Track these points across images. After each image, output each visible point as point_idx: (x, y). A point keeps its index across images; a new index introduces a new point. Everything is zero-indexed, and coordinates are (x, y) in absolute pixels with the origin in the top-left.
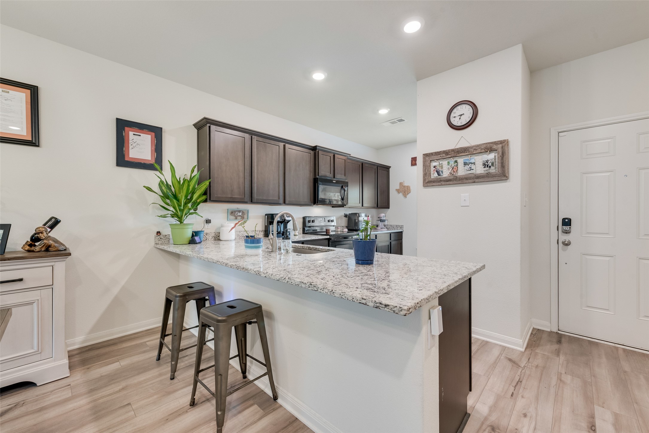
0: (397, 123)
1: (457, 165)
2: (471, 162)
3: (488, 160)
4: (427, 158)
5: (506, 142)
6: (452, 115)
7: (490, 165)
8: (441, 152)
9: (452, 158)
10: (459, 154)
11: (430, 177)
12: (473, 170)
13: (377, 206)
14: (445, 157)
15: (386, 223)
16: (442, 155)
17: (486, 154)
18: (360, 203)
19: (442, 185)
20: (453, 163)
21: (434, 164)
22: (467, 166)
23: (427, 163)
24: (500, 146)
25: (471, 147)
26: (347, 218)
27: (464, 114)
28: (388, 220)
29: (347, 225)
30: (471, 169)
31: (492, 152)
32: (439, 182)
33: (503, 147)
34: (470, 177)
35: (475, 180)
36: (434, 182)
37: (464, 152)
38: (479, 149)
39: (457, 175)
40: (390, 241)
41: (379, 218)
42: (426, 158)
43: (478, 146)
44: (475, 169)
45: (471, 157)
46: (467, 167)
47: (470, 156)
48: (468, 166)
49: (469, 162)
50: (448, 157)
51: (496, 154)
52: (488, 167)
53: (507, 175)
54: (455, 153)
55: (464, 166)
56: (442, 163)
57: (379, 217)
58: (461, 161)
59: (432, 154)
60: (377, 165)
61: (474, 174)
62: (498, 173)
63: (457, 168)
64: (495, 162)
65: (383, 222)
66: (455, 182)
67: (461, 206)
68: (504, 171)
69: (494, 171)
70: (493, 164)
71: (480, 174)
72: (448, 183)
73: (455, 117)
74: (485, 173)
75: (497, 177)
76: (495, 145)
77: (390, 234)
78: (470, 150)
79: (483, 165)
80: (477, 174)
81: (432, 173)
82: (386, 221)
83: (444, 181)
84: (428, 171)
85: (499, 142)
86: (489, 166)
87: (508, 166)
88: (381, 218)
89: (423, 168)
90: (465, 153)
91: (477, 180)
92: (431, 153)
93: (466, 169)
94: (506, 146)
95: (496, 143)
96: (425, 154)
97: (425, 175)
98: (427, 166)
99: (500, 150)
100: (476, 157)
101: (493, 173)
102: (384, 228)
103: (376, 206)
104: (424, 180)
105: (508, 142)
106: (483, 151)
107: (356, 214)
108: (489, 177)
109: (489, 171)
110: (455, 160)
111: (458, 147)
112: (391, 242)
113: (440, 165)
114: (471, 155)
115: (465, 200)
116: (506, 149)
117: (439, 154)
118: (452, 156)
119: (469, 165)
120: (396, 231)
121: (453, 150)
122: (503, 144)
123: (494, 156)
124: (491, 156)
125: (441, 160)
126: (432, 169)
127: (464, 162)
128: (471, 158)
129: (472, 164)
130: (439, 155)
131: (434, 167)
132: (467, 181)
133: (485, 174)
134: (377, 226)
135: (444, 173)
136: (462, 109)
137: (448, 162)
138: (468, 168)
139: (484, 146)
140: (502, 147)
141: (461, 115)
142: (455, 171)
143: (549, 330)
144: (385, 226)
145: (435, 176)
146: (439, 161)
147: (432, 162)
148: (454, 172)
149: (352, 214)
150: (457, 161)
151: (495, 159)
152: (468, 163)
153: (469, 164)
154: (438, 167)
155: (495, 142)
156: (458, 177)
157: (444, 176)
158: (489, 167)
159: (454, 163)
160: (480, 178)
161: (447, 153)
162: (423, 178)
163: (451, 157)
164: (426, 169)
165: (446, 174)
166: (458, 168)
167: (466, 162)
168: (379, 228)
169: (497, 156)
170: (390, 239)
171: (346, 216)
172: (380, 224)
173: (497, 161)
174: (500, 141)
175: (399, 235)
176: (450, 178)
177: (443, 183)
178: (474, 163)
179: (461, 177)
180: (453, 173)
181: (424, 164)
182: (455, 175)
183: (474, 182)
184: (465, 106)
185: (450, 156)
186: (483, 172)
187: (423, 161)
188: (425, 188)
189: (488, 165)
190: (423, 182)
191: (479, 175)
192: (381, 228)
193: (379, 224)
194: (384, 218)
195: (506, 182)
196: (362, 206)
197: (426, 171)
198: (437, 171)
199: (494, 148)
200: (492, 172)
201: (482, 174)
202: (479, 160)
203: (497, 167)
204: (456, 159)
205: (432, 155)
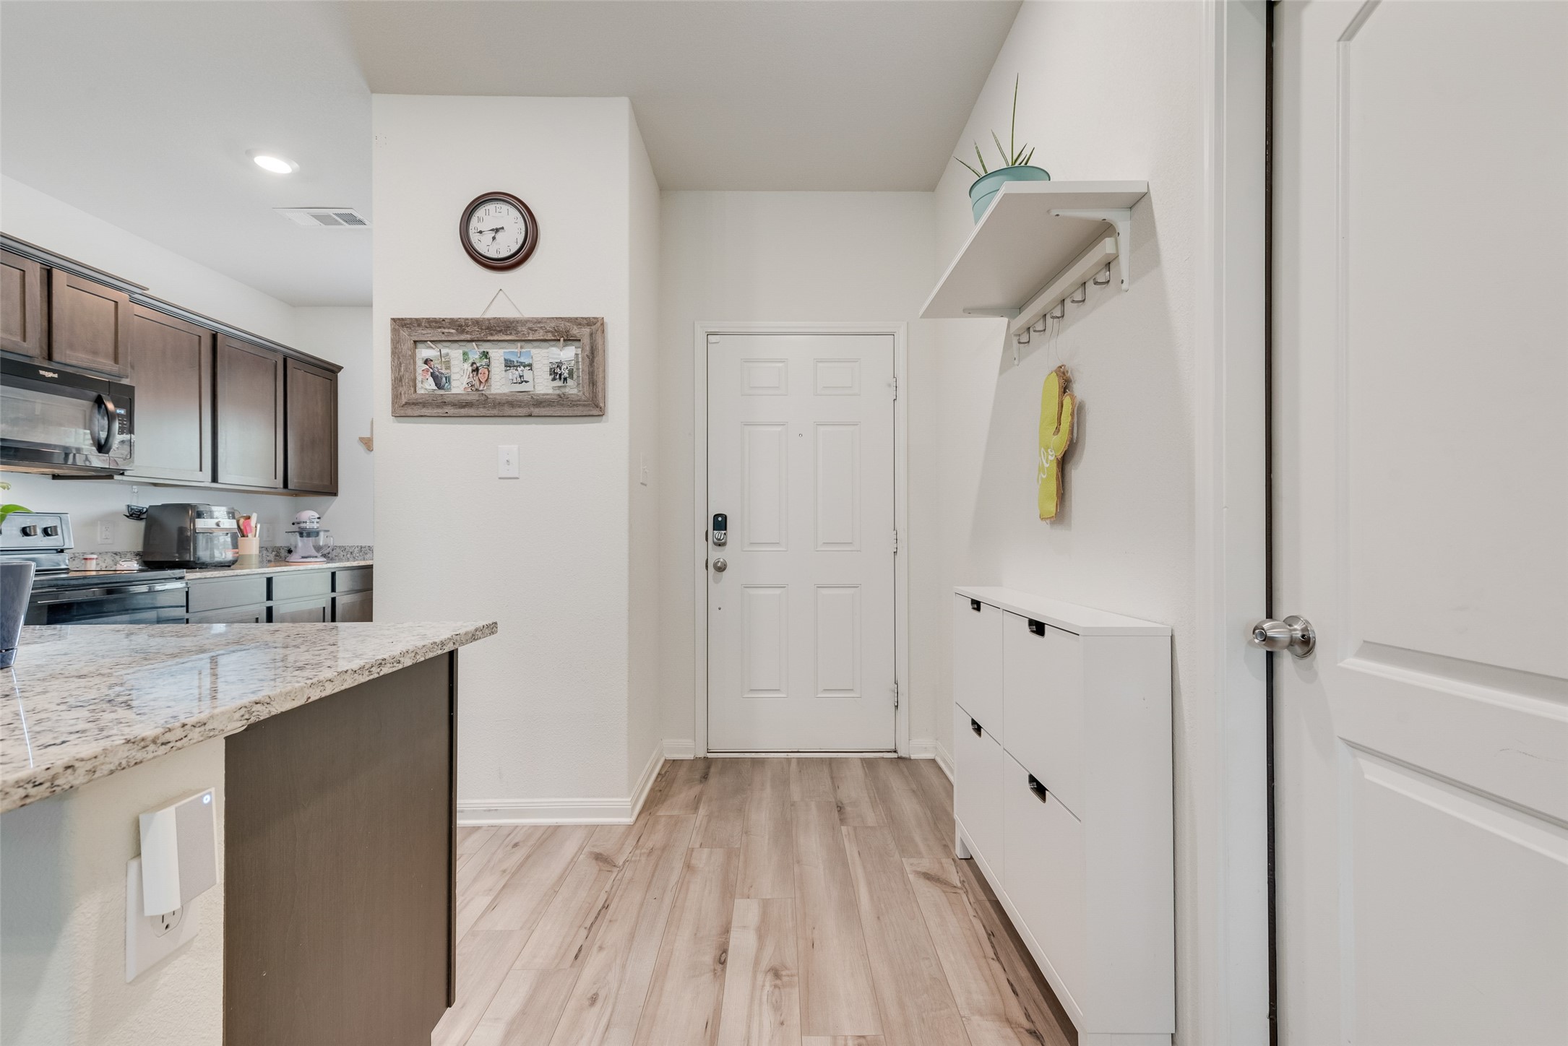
0: (342, 225)
1: (488, 366)
2: (522, 360)
3: (561, 363)
4: (404, 333)
5: (599, 324)
6: (474, 224)
7: (566, 375)
8: (443, 320)
9: (474, 343)
10: (492, 335)
11: (412, 389)
12: (526, 382)
13: (286, 485)
14: (456, 338)
15: (322, 540)
16: (446, 330)
17: (556, 346)
18: (201, 470)
19: (446, 416)
20: (477, 357)
21: (424, 352)
22: (512, 370)
23: (405, 348)
24: (586, 331)
25: (523, 322)
26: (142, 524)
27: (503, 228)
28: (328, 531)
29: (140, 548)
30: (522, 380)
31: (570, 342)
32: (438, 406)
33: (594, 335)
34: (521, 401)
35: (532, 409)
36: (424, 407)
37: (506, 331)
38: (541, 331)
39: (487, 393)
40: (333, 595)
41: (296, 526)
42: (401, 331)
43: (539, 321)
44: (531, 381)
45: (521, 347)
46: (513, 374)
47: (519, 344)
48: (514, 371)
49: (517, 362)
50: (463, 337)
51: (579, 351)
52: (560, 378)
53: (602, 405)
54: (482, 329)
55: (506, 371)
56: (447, 355)
57: (295, 521)
58: (498, 354)
59: (418, 323)
60: (282, 352)
61: (529, 395)
62: (583, 398)
63: (489, 372)
64: (578, 369)
65: (309, 535)
66: (482, 411)
67: (500, 478)
68: (596, 393)
69: (575, 391)
70: (571, 373)
71: (544, 395)
72: (463, 411)
73: (481, 232)
74: (554, 395)
75: (580, 408)
76: (575, 327)
77: (333, 574)
78: (520, 329)
79: (551, 374)
80: (538, 395)
81: (419, 378)
82: (322, 534)
83: (454, 405)
84: (406, 370)
85: (585, 321)
86: (562, 377)
87: (604, 384)
88: (303, 525)
89: (393, 360)
90: (507, 335)
91: (536, 411)
92: (417, 320)
93: (511, 377)
94: (599, 333)
95: (577, 322)
96: (399, 319)
97: (398, 381)
98: (403, 356)
99: (586, 340)
100: (535, 352)
101: (573, 396)
102: (316, 557)
103: (281, 486)
104: (396, 397)
105: (602, 324)
106: (550, 336)
107: (184, 508)
108: (562, 405)
109: (563, 390)
110: (482, 350)
111: (489, 315)
112: (333, 600)
113: (443, 360)
114: (523, 343)
115: (508, 461)
116: (599, 341)
117: (440, 327)
118: (475, 336)
119: (517, 370)
120: (355, 564)
121: (477, 322)
122: (593, 327)
123: (574, 352)
124: (567, 354)
125: (445, 344)
126: (421, 366)
127: (505, 360)
128: (523, 350)
129: (524, 367)
130: (439, 330)
131: (426, 362)
132: (513, 412)
133: (555, 397)
134: (290, 551)
135: (454, 383)
136: (498, 214)
137: (465, 354)
138: (515, 376)
139: (553, 325)
140: (591, 334)
141: (497, 230)
142: (483, 381)
143: (691, 757)
144: (318, 548)
145: (428, 387)
146: (440, 345)
147: (419, 345)
148: (481, 382)
149: (165, 507)
150: (487, 353)
151: (577, 362)
152: (516, 364)
153: (517, 366)
154: (436, 364)
155: (577, 319)
156: (489, 397)
157: (454, 391)
158: (562, 379)
159: (481, 358)
160: (544, 407)
161: (461, 326)
162: (392, 389)
163: (472, 341)
164: (401, 364)
165: (459, 384)
166: (492, 374)
167: (510, 361)
168: (294, 557)
169: (580, 356)
170: (333, 590)
171: (135, 514)
172: (300, 544)
173: (580, 367)
174: (586, 318)
175: (365, 576)
176: (470, 398)
177: (451, 411)
178: (530, 365)
179: (498, 397)
180: (478, 384)
181: (396, 348)
182: (483, 392)
183: (530, 416)
184: (509, 208)
185: (468, 337)
186: (550, 391)
187: (392, 340)
188: (399, 422)
189: (560, 375)
190: (393, 403)
191: (541, 397)
192: (303, 557)
193: (296, 541)
194: (315, 526)
195: (600, 422)
196: (215, 479)
197: (402, 370)
198: (432, 375)
199: (575, 333)
200: (570, 392)
201: (548, 397)
202: (544, 357)
203: (581, 382)
204: (485, 347)
205: (419, 325)
